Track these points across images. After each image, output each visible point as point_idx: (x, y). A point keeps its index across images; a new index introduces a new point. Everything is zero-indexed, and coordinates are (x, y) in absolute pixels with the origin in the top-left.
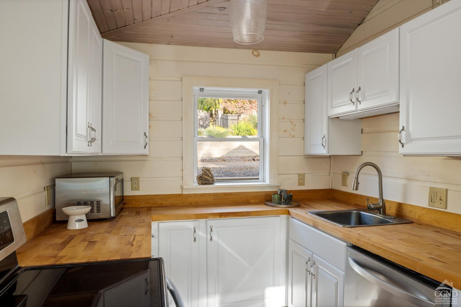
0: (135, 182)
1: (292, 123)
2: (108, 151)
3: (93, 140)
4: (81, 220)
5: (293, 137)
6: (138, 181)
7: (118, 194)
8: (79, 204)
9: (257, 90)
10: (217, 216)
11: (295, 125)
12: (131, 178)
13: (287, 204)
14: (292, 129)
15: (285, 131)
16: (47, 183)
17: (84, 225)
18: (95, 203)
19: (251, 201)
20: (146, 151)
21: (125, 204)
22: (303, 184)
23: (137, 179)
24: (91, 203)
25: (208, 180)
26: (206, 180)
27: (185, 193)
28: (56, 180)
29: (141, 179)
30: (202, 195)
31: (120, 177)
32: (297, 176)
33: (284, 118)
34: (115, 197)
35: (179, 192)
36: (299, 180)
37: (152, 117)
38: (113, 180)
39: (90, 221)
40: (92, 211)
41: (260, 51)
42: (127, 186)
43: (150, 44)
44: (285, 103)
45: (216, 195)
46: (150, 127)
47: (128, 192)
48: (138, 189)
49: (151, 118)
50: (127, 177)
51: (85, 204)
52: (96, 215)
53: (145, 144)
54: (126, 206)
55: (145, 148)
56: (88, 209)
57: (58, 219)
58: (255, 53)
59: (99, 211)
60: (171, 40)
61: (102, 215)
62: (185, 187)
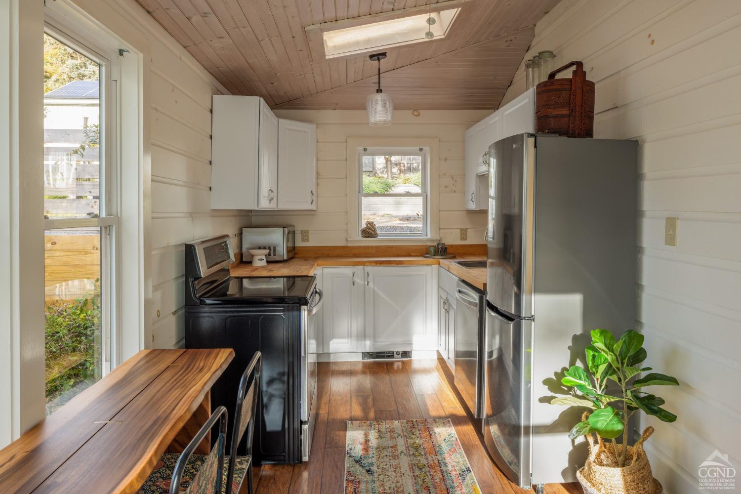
0: (305, 235)
1: (453, 179)
2: (282, 207)
3: (272, 199)
4: (261, 260)
5: (455, 192)
6: (308, 233)
7: (290, 245)
8: (260, 248)
9: (418, 148)
10: (373, 264)
11: (456, 181)
12: (302, 231)
13: (442, 255)
14: (453, 185)
15: (446, 187)
16: (237, 232)
17: (264, 263)
18: (272, 248)
19: (412, 254)
20: (313, 207)
21: (296, 253)
22: (466, 239)
23: (307, 231)
24: (269, 248)
25: (371, 234)
26: (369, 233)
27: (349, 245)
28: (243, 229)
29: (310, 232)
30: (365, 247)
31: (291, 229)
32: (459, 230)
33: (444, 174)
34: (287, 247)
35: (344, 244)
36: (461, 234)
37: (320, 175)
38: (286, 230)
39: (268, 262)
40: (269, 254)
41: (420, 111)
42: (298, 237)
43: (318, 111)
44: (446, 159)
45: (378, 247)
46: (318, 184)
47: (299, 243)
48: (307, 240)
49: (319, 177)
50: (299, 229)
51: (265, 248)
52: (272, 258)
53: (312, 201)
54: (297, 256)
55: (312, 204)
56: (267, 251)
57: (244, 259)
58: (416, 113)
59: (275, 254)
60: (336, 107)
61: (277, 258)
62: (348, 239)
